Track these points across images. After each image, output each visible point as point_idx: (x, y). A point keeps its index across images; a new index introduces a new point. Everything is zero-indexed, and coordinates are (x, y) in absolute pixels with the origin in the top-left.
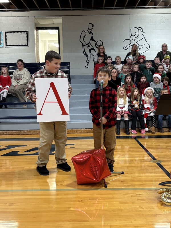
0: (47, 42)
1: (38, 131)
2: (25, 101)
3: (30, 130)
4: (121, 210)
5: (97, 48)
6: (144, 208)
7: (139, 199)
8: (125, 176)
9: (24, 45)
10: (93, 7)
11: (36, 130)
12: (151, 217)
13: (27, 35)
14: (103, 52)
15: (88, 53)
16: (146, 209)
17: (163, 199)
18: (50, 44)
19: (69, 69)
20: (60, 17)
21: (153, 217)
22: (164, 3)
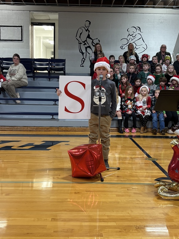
0: (42, 38)
1: (31, 127)
3: (23, 126)
4: (118, 202)
5: (94, 46)
6: (141, 201)
7: (135, 193)
8: (121, 172)
9: (18, 40)
10: (90, 3)
11: (29, 127)
12: (147, 209)
13: (22, 30)
15: (84, 51)
16: (143, 202)
17: (160, 192)
18: (44, 40)
19: (64, 67)
20: (57, 13)
21: (149, 209)
22: (163, 3)
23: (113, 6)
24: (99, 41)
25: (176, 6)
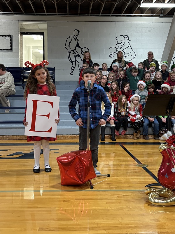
0: (32, 48)
1: (20, 136)
2: (8, 106)
3: (13, 135)
4: (108, 210)
5: (83, 54)
6: (132, 208)
7: (126, 200)
8: (111, 179)
9: (8, 50)
10: (79, 13)
11: (19, 135)
12: (139, 216)
13: (11, 39)
14: (89, 58)
15: (73, 60)
16: (133, 209)
17: (151, 199)
18: (34, 50)
19: (53, 75)
20: (46, 22)
21: (140, 216)
22: (150, 12)
23: (101, 15)
24: (88, 50)
25: (163, 14)
